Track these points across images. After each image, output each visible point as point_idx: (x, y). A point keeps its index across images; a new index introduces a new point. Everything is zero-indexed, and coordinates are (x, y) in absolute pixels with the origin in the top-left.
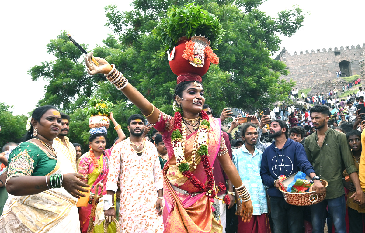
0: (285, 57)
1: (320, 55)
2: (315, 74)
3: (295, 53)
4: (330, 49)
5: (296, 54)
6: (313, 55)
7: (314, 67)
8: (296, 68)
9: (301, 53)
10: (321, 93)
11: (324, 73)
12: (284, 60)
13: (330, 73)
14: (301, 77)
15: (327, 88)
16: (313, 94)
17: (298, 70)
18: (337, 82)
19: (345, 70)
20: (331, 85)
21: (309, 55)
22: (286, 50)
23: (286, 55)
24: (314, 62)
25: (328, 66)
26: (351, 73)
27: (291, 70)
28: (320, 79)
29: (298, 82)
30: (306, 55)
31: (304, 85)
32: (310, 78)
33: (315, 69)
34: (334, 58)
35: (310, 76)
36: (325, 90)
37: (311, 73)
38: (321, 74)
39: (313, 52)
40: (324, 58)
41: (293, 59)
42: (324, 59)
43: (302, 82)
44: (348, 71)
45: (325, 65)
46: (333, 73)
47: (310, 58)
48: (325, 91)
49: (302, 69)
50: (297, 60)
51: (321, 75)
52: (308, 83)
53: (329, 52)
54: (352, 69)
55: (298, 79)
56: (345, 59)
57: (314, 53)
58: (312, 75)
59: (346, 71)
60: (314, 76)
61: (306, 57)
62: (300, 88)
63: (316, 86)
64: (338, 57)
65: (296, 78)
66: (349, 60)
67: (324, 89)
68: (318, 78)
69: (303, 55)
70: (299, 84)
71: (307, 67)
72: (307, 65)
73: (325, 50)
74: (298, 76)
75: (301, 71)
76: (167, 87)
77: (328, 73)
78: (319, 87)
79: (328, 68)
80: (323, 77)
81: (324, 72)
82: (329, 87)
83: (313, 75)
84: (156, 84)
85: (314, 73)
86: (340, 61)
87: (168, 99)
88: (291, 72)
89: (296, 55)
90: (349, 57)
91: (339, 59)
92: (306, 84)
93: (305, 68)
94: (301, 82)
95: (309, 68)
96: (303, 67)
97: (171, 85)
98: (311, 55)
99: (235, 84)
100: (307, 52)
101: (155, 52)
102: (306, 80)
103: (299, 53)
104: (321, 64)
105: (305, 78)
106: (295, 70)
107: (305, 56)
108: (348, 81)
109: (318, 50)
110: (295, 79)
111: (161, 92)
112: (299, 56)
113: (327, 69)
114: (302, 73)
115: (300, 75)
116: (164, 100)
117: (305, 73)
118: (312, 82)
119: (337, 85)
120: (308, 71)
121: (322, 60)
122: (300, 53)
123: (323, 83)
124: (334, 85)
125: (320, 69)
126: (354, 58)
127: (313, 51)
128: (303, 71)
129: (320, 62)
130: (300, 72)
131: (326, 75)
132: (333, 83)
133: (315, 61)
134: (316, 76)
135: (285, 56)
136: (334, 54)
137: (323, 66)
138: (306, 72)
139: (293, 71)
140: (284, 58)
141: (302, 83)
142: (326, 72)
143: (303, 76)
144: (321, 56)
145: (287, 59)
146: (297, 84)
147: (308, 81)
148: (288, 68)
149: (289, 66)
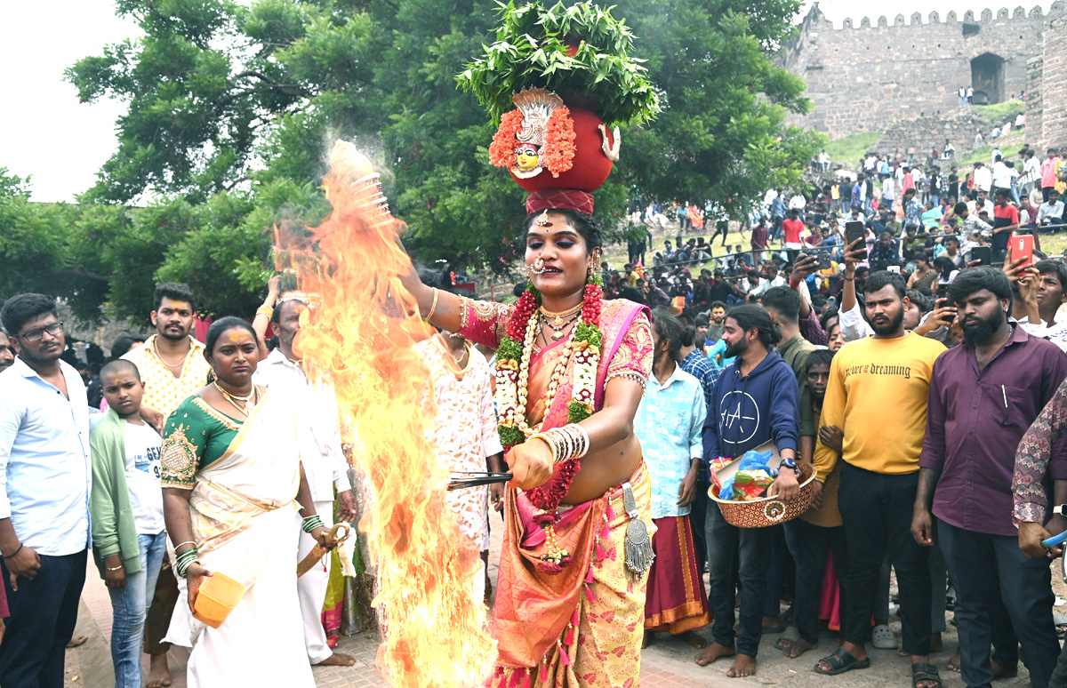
0: (815, 35)
1: (919, 31)
2: (897, 90)
3: (848, 22)
4: (952, 15)
5: (850, 26)
6: (898, 34)
7: (898, 67)
8: (846, 68)
9: (865, 22)
10: (907, 150)
11: (925, 90)
12: (812, 42)
13: (942, 89)
14: (857, 96)
15: (927, 137)
16: (885, 150)
17: (851, 74)
18: (958, 118)
19: (988, 82)
20: (939, 127)
21: (886, 30)
22: (821, 12)
23: (819, 27)
24: (898, 54)
25: (938, 67)
26: (1003, 92)
27: (829, 73)
28: (911, 107)
29: (848, 111)
30: (877, 29)
31: (863, 121)
32: (883, 102)
33: (899, 75)
34: (959, 43)
35: (882, 96)
36: (920, 141)
37: (886, 86)
38: (915, 90)
39: (900, 23)
40: (931, 42)
41: (837, 42)
42: (929, 46)
43: (857, 111)
44: (995, 87)
45: (929, 66)
46: (950, 89)
47: (890, 40)
48: (918, 144)
49: (861, 73)
50: (851, 44)
51: (915, 95)
52: (875, 117)
53: (946, 24)
54: (1006, 80)
55: (846, 103)
56: (991, 50)
57: (903, 26)
58: (888, 91)
59: (989, 85)
60: (895, 97)
61: (879, 37)
62: (850, 129)
63: (896, 127)
64: (973, 40)
65: (842, 98)
66: (1002, 52)
67: (918, 137)
68: (906, 103)
69: (868, 29)
70: (849, 116)
71: (878, 68)
72: (877, 61)
73: (935, 17)
74: (847, 94)
75: (860, 79)
76: (469, 140)
77: (934, 89)
78: (903, 132)
79: (939, 73)
80: (919, 99)
81: (925, 85)
82: (934, 132)
83: (892, 93)
84: (438, 127)
85: (894, 86)
86: (976, 55)
87: (471, 174)
88: (830, 80)
89: (850, 30)
90: (1004, 42)
91: (974, 47)
92: (869, 119)
93: (872, 71)
94: (854, 110)
95: (882, 70)
96: (864, 67)
97: (479, 136)
98: (892, 31)
99: (657, 136)
100: (882, 20)
101: (437, 39)
102: (871, 105)
103: (857, 24)
104: (918, 61)
105: (868, 99)
106: (842, 75)
107: (875, 33)
108: (989, 117)
109: (917, 17)
110: (840, 103)
111: (451, 153)
112: (857, 32)
113: (935, 75)
114: (860, 85)
115: (855, 90)
116: (459, 175)
117: (870, 85)
118: (887, 113)
119: (955, 127)
120: (878, 80)
121: (922, 49)
122: (862, 24)
123: (918, 120)
124: (947, 126)
125: (914, 76)
126: (1019, 47)
127: (900, 19)
128: (865, 78)
129: (916, 53)
130: (855, 80)
131: (928, 94)
132: (944, 123)
133: (902, 51)
134: (902, 96)
135: (815, 31)
136: (959, 32)
137: (924, 67)
138: (873, 84)
139: (836, 77)
140: (813, 35)
141: (857, 115)
142: (931, 85)
143: (861, 94)
144: (922, 36)
145: (821, 39)
146: (843, 117)
147: (875, 109)
148: (821, 68)
149: (825, 62)
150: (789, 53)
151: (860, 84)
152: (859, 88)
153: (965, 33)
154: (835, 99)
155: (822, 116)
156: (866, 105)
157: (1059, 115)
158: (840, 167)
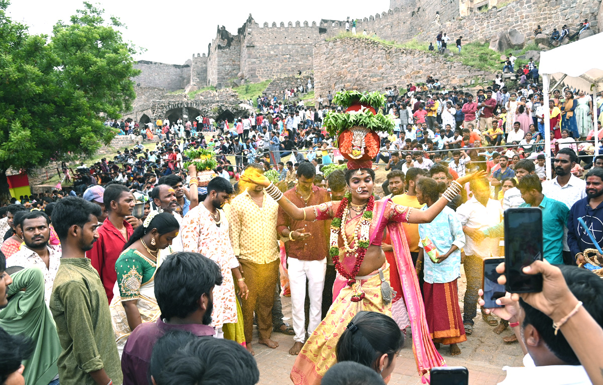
0: (250, 30)
1: (299, 30)
2: (290, 58)
3: (266, 24)
4: (314, 23)
5: (267, 27)
6: (290, 31)
7: (290, 47)
8: (266, 47)
9: (274, 24)
10: (280, 92)
12: (249, 34)
14: (271, 60)
17: (268, 50)
21: (284, 29)
22: (253, 19)
23: (252, 26)
24: (290, 41)
25: (308, 48)
27: (258, 49)
29: (267, 68)
30: (280, 28)
32: (283, 64)
33: (290, 51)
34: (318, 37)
35: (283, 60)
36: (286, 87)
37: (285, 56)
38: (298, 58)
40: (305, 36)
41: (261, 34)
45: (304, 47)
47: (286, 34)
49: (273, 49)
50: (268, 35)
51: (298, 61)
53: (312, 27)
55: (266, 64)
57: (292, 27)
58: (286, 59)
60: (289, 61)
61: (280, 32)
62: (268, 77)
64: (324, 36)
65: (264, 61)
68: (294, 65)
69: (276, 28)
70: (268, 70)
71: (280, 47)
72: (280, 44)
73: (306, 23)
74: (267, 59)
75: (272, 53)
77: (307, 58)
78: (277, 83)
80: (300, 63)
81: (302, 56)
83: (288, 60)
85: (288, 56)
88: (258, 53)
92: (277, 72)
93: (278, 48)
94: (270, 68)
95: (282, 49)
96: (274, 47)
98: (287, 29)
100: (282, 24)
102: (278, 65)
103: (270, 25)
104: (299, 45)
105: (276, 62)
106: (263, 50)
107: (278, 30)
109: (298, 23)
110: (263, 64)
112: (270, 29)
115: (270, 58)
120: (281, 53)
121: (301, 40)
124: (299, 81)
125: (297, 51)
127: (290, 24)
128: (275, 52)
129: (298, 41)
130: (270, 53)
131: (305, 60)
133: (291, 39)
134: (292, 61)
135: (250, 28)
136: (318, 31)
137: (302, 47)
138: (278, 55)
139: (261, 51)
141: (272, 70)
142: (305, 56)
143: (273, 60)
144: (301, 33)
145: (253, 32)
146: (265, 71)
147: (280, 67)
148: (253, 46)
149: (255, 44)
150: (242, 36)
151: (272, 55)
152: (272, 57)
153: (320, 32)
154: (261, 62)
155: (255, 70)
156: (275, 65)
157: (319, 84)
158: (241, 102)
